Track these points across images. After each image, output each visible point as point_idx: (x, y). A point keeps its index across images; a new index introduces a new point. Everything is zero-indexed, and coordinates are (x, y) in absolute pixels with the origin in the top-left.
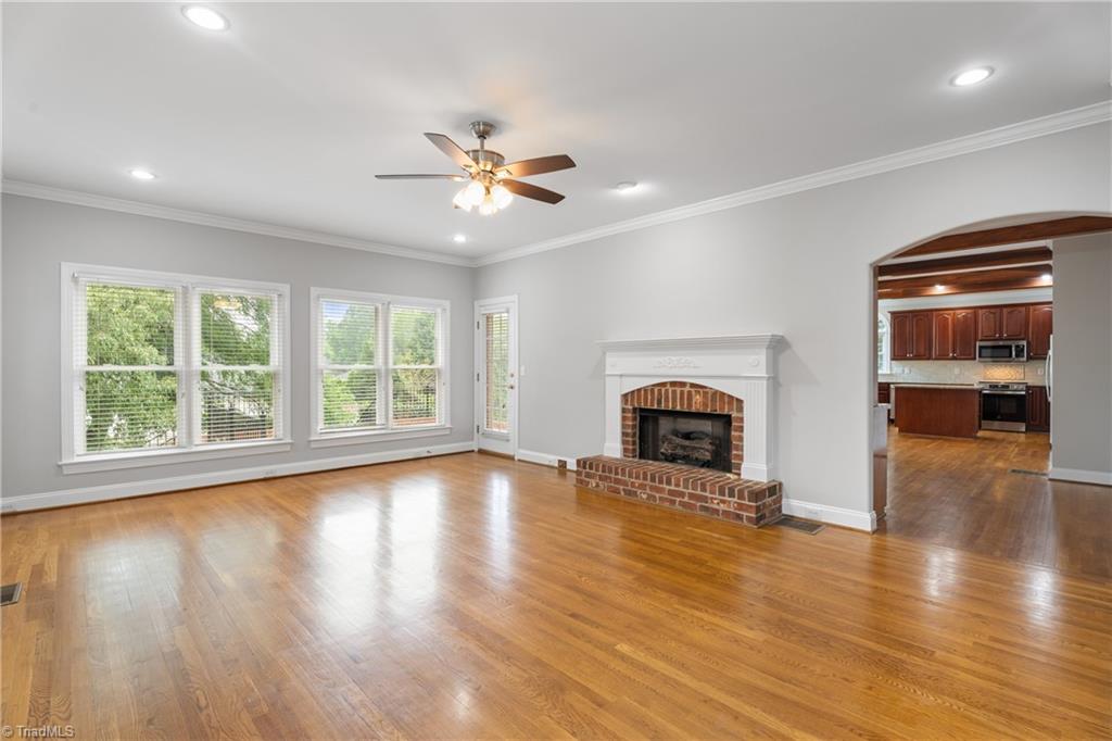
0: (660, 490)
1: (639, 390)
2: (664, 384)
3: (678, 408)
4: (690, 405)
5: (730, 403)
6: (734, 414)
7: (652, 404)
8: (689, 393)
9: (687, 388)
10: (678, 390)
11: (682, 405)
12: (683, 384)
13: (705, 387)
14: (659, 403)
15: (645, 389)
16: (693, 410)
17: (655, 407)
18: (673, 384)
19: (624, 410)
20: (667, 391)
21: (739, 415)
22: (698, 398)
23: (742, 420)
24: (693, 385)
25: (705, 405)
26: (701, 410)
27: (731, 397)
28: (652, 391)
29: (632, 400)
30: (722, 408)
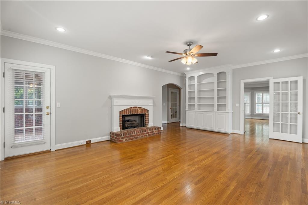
0: (143, 134)
1: (124, 110)
2: (131, 108)
3: (135, 114)
4: (138, 112)
5: (146, 111)
6: (147, 113)
7: (128, 113)
8: (138, 109)
9: (137, 108)
10: (135, 109)
11: (136, 113)
12: (136, 107)
13: (141, 108)
14: (130, 113)
15: (126, 110)
16: (139, 113)
17: (129, 114)
18: (134, 107)
19: (120, 116)
20: (132, 109)
21: (148, 113)
22: (140, 111)
23: (148, 114)
24: (139, 107)
25: (141, 112)
26: (140, 113)
27: (146, 109)
28: (128, 109)
29: (122, 113)
30: (144, 112)
